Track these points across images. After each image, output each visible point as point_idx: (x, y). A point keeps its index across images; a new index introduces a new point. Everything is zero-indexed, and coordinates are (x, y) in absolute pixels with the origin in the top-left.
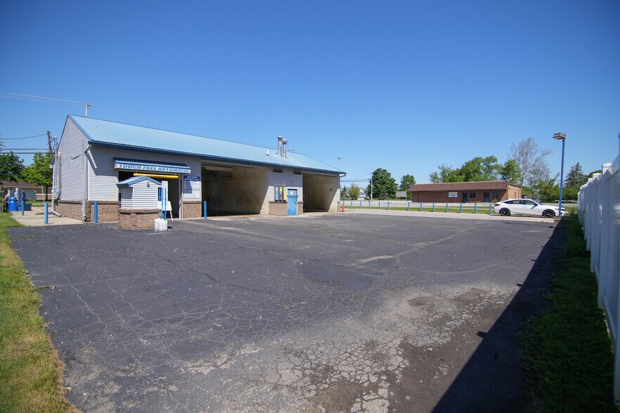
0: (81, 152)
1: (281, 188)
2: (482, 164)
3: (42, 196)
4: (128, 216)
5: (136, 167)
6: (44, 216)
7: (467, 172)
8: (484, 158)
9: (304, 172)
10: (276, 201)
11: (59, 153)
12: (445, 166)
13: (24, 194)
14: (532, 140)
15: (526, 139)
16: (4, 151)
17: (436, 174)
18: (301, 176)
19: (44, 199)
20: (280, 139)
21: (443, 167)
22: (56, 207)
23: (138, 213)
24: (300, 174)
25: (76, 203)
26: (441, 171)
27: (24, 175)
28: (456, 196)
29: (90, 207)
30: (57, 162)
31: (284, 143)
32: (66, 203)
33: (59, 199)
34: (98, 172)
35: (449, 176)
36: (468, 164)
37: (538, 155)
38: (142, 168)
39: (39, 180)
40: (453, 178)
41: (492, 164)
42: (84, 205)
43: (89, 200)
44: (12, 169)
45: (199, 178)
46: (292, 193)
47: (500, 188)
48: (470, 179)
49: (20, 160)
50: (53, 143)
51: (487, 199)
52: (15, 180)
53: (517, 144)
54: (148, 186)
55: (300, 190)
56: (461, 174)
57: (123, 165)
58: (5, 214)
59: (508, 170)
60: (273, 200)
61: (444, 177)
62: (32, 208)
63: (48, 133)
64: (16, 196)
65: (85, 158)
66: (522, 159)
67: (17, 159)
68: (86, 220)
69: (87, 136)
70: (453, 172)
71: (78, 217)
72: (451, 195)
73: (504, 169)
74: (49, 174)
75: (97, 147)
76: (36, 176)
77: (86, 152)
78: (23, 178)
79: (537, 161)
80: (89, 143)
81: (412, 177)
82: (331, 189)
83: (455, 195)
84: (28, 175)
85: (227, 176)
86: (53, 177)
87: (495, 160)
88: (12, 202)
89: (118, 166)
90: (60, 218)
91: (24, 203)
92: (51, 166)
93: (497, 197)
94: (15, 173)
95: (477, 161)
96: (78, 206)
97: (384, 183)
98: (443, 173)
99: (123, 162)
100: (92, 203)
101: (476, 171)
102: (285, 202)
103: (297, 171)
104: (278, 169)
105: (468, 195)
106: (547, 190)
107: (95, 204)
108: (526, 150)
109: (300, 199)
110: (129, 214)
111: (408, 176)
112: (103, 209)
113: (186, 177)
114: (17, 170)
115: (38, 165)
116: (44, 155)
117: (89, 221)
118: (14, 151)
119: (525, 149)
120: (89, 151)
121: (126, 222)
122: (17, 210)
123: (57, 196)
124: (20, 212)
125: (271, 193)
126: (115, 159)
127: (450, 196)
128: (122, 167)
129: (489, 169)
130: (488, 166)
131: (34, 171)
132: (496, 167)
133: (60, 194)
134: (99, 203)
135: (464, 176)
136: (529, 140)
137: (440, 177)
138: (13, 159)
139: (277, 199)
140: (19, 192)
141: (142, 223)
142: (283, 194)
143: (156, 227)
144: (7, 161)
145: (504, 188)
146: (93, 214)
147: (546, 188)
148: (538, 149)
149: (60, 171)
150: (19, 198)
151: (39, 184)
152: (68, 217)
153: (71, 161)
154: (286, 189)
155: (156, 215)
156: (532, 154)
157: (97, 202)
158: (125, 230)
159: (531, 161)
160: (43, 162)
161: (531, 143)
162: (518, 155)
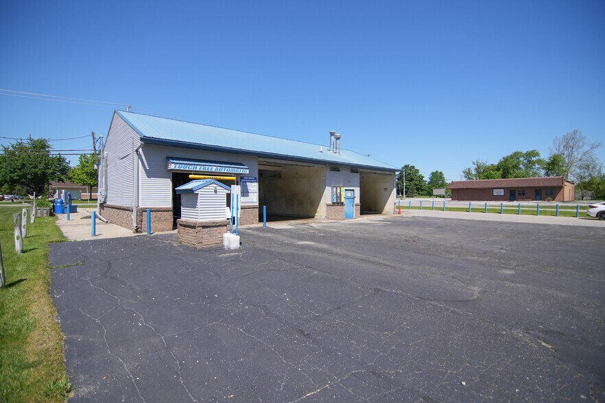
0: (130, 150)
1: (339, 189)
2: (522, 159)
3: (86, 195)
4: (191, 230)
5: (191, 168)
6: (91, 221)
7: (505, 168)
8: (524, 152)
9: (361, 170)
10: (334, 203)
11: (105, 153)
12: (480, 161)
13: (70, 195)
14: (578, 134)
15: (571, 131)
16: (52, 153)
17: (469, 169)
18: (358, 175)
19: (89, 198)
20: (332, 134)
21: (478, 162)
22: (102, 211)
23: (204, 227)
24: (357, 172)
25: (125, 210)
26: (476, 166)
27: (71, 175)
28: (503, 194)
29: (142, 215)
30: (103, 163)
31: (338, 138)
32: (113, 207)
33: (105, 202)
34: (150, 174)
35: (484, 172)
36: (506, 159)
37: (586, 148)
38: (198, 168)
39: (84, 181)
40: (490, 174)
41: (534, 159)
42: (135, 212)
43: (141, 206)
44: (60, 170)
45: (255, 179)
46: (349, 194)
47: (555, 185)
48: (509, 176)
49: (67, 161)
50: (98, 145)
51: (538, 197)
52: (63, 181)
53: (560, 137)
54: (216, 191)
55: (357, 190)
56: (498, 169)
57: (177, 166)
58: (51, 219)
59: (553, 165)
60: (330, 203)
61: (478, 172)
62: (78, 209)
63: (93, 134)
64: (63, 198)
65: (136, 157)
66: (566, 153)
67: (64, 160)
68: (137, 231)
69: (138, 132)
70: (489, 168)
71: (127, 225)
72: (496, 193)
73: (549, 164)
74: (94, 175)
75: (150, 144)
76: (81, 177)
77: (137, 151)
78: (70, 179)
79: (584, 154)
80: (142, 139)
81: (441, 173)
82: (386, 189)
83: (501, 192)
84: (74, 175)
85: (275, 176)
86: (99, 179)
87: (537, 154)
88: (58, 204)
89: (172, 167)
90: (107, 226)
91: (70, 206)
92: (96, 167)
93: (551, 194)
94: (63, 174)
95: (516, 155)
96: (127, 212)
97: (412, 180)
98: (478, 169)
99: (178, 162)
100: (144, 210)
101: (516, 167)
102: (342, 204)
103: (354, 169)
104: (335, 167)
105: (517, 193)
106: (600, 186)
107: (148, 212)
108: (571, 144)
109: (357, 200)
110: (194, 227)
111: (437, 172)
112: (155, 217)
113: (242, 178)
114: (64, 171)
115: (84, 166)
116: (89, 156)
117: (141, 232)
118: (61, 153)
119: (570, 142)
120: (140, 150)
121: (188, 237)
122: (63, 212)
123: (103, 200)
124: (66, 215)
125: (328, 196)
126: (168, 158)
127: (494, 194)
128: (177, 168)
129: (530, 164)
130: (529, 161)
131: (79, 172)
132: (539, 162)
133: (106, 198)
134: (152, 210)
135: (501, 172)
136: (575, 132)
137: (474, 173)
138: (60, 160)
139: (335, 201)
140: (66, 193)
141: (208, 239)
142: (340, 195)
143: (226, 243)
144: (56, 163)
145: (560, 184)
146: (145, 224)
147: (599, 184)
148: (586, 141)
149: (106, 172)
150: (66, 200)
151: (84, 185)
152: (115, 223)
153: (119, 161)
154: (343, 189)
155: (225, 228)
156: (579, 148)
157: (151, 208)
158: (187, 248)
159: (577, 154)
160: (87, 163)
161: (577, 136)
162: (562, 149)
